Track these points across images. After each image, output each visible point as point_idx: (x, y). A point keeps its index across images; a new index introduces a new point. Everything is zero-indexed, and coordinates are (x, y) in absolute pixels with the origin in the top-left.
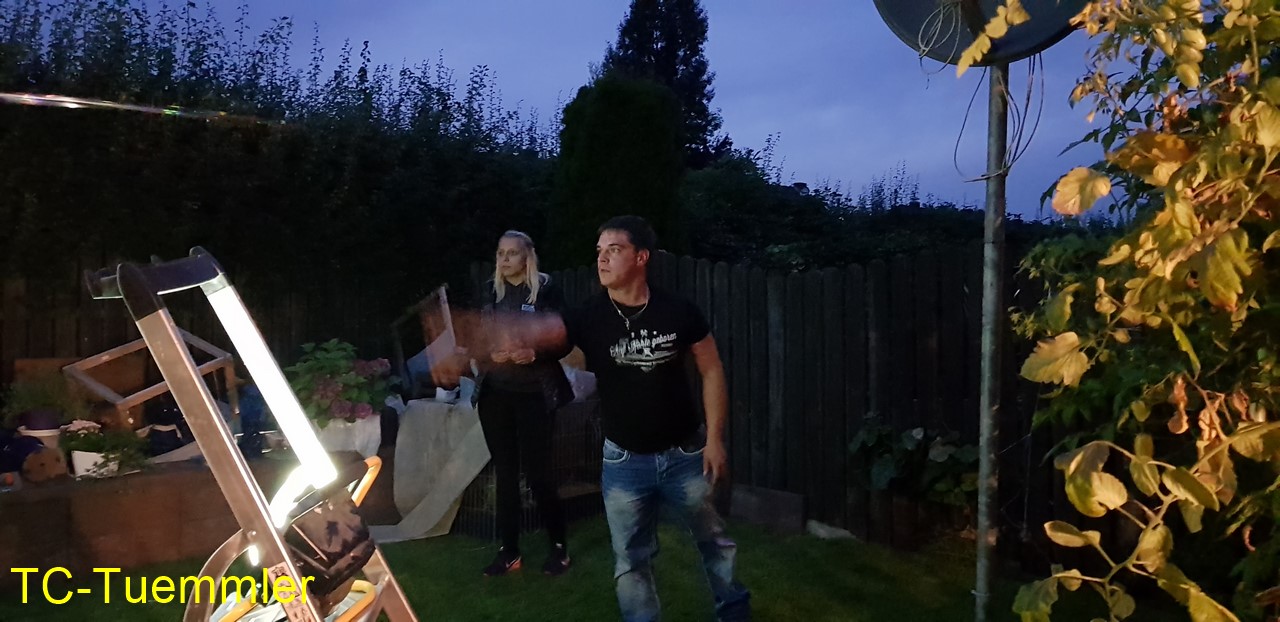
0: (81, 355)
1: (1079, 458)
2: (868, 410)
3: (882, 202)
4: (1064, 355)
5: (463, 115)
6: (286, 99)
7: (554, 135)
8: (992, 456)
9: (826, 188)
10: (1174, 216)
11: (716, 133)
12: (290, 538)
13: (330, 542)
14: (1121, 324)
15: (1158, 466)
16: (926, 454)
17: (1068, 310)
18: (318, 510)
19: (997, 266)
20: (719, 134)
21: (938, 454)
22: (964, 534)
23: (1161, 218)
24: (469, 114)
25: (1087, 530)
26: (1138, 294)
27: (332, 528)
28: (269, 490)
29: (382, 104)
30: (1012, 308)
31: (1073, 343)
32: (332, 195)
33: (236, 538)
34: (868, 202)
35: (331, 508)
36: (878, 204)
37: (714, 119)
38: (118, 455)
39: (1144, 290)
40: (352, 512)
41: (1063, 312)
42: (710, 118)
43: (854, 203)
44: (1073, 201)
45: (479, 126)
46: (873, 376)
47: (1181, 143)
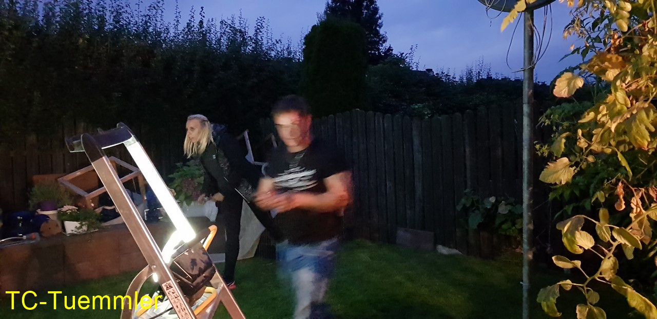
0: (66, 172)
1: (568, 224)
2: (466, 188)
3: (472, 78)
4: (562, 169)
5: (253, 43)
6: (163, 38)
7: (300, 50)
8: (530, 214)
9: (442, 72)
10: (616, 99)
11: (384, 45)
12: (173, 268)
13: (193, 269)
14: (592, 153)
15: (610, 227)
16: (497, 209)
17: (563, 146)
18: (186, 254)
19: (529, 116)
20: (386, 45)
21: (503, 209)
22: (518, 250)
23: (610, 98)
24: (256, 43)
25: (574, 260)
26: (600, 136)
27: (194, 262)
28: (161, 245)
29: (212, 39)
30: (536, 142)
31: (566, 163)
32: (188, 86)
33: (146, 269)
34: (465, 79)
35: (193, 252)
36: (469, 79)
37: (383, 37)
38: (87, 222)
39: (602, 134)
40: (203, 254)
41: (560, 147)
42: (381, 37)
43: (457, 80)
44: (564, 90)
45: (261, 48)
46: (468, 172)
47: (620, 59)
